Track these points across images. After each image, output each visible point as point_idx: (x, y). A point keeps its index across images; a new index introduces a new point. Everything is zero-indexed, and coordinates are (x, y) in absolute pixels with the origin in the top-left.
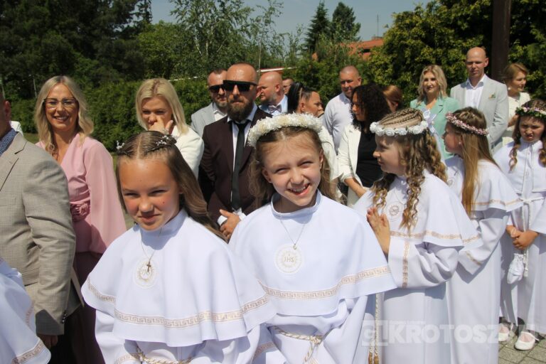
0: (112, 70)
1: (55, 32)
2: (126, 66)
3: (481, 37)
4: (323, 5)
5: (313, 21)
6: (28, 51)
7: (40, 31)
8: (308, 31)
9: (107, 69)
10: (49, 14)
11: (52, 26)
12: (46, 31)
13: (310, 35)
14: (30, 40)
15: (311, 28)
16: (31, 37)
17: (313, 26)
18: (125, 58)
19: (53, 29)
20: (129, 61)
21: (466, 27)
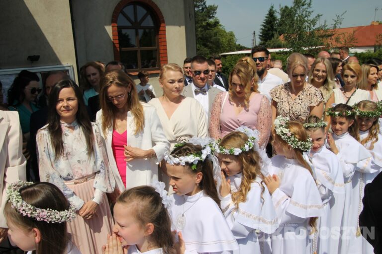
0: (203, 47)
2: (211, 45)
4: (272, 7)
5: (266, 17)
8: (263, 24)
13: (264, 26)
15: (265, 21)
17: (265, 20)
18: (212, 40)
20: (211, 42)
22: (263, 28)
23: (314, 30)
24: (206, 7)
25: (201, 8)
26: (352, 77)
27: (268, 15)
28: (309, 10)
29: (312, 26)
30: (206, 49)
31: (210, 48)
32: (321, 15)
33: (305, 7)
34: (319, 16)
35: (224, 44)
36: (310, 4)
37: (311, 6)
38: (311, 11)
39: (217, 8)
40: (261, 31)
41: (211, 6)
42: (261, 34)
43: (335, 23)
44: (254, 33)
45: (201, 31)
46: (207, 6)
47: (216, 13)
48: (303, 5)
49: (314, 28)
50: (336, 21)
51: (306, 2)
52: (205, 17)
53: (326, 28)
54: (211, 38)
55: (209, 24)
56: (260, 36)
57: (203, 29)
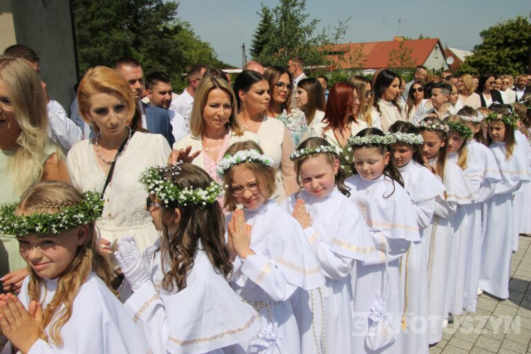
0: (157, 63)
1: (116, 30)
2: (169, 60)
3: (522, 63)
5: (260, 25)
6: (99, 45)
7: (108, 28)
9: (154, 63)
10: (115, 15)
11: (114, 25)
12: (110, 29)
13: (257, 37)
14: (100, 36)
15: (258, 31)
16: (100, 34)
17: (260, 29)
18: (170, 54)
19: (116, 28)
20: (169, 56)
21: (515, 58)
22: (256, 40)
23: (309, 41)
24: (162, 4)
25: (155, 6)
26: (118, 108)
27: (262, 21)
28: (302, 12)
29: (307, 35)
30: (161, 66)
31: (168, 65)
32: (319, 21)
33: (297, 8)
34: (315, 22)
35: (193, 60)
36: (303, 5)
37: (305, 7)
38: (306, 14)
39: (177, 6)
40: (253, 44)
41: (170, 3)
42: (254, 48)
43: (336, 32)
44: (244, 47)
45: (155, 39)
46: (164, 3)
47: (176, 13)
48: (294, 5)
49: (310, 39)
50: (338, 30)
51: (297, 2)
52: (159, 19)
53: (326, 39)
54: (169, 50)
55: (166, 30)
56: (252, 50)
57: (157, 37)
